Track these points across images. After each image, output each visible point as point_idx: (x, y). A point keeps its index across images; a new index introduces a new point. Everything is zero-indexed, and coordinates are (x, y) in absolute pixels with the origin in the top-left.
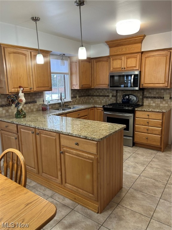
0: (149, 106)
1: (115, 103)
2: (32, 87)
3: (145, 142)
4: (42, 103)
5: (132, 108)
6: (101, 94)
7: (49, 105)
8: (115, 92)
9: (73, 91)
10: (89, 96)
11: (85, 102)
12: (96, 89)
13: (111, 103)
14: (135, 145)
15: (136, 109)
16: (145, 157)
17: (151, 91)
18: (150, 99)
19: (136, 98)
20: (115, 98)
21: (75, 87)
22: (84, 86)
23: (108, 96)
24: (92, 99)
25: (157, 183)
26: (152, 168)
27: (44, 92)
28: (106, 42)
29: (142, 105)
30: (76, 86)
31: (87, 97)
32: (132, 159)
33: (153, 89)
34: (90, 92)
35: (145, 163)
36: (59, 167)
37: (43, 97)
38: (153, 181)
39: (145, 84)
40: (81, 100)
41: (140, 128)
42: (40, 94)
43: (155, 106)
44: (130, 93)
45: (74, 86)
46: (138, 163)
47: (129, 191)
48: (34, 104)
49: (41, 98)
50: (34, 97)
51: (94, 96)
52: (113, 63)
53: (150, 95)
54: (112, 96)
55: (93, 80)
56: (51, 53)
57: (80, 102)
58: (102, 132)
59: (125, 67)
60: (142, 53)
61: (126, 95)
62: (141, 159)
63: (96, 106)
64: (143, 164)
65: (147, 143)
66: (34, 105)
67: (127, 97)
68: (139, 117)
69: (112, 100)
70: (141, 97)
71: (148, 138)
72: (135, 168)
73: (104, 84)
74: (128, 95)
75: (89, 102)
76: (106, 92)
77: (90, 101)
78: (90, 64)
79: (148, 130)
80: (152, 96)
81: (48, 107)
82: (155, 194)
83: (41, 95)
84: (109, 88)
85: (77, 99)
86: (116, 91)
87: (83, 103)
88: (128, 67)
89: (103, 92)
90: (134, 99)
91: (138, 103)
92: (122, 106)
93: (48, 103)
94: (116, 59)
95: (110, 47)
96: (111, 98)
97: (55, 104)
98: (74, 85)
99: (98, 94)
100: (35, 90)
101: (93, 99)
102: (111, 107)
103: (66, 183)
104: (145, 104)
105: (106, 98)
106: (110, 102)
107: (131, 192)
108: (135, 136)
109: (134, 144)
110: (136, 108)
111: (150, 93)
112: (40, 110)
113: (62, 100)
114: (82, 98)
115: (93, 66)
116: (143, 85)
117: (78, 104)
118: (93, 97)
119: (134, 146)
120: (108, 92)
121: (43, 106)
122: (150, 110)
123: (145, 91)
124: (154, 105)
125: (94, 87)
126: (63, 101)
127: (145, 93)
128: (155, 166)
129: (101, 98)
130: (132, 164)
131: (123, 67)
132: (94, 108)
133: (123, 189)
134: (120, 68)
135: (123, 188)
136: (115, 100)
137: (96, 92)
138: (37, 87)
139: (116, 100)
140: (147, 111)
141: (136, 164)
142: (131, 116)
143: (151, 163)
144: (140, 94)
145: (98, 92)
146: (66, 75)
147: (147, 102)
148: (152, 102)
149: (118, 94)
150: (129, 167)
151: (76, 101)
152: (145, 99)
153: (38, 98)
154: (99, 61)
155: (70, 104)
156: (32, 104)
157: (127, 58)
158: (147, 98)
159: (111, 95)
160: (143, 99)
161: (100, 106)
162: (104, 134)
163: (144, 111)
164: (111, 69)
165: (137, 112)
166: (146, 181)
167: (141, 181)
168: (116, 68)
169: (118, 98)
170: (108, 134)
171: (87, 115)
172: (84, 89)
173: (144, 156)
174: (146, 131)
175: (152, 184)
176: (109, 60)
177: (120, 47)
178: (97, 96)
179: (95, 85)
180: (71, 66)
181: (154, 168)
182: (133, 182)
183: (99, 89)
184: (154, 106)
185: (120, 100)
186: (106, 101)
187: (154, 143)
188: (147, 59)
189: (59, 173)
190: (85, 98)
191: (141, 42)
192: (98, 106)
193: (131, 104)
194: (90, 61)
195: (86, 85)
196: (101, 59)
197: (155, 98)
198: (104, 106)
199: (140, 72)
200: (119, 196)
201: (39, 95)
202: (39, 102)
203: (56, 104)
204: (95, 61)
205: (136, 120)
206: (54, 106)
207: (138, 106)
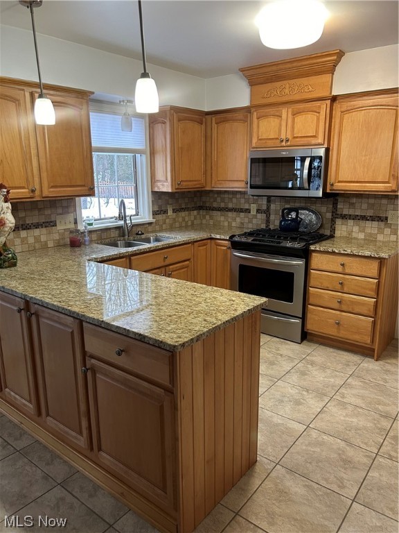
0: (349, 239)
1: (262, 230)
2: (37, 187)
3: (332, 331)
4: (72, 226)
5: (303, 244)
6: (230, 206)
7: (90, 232)
8: (264, 201)
9: (157, 196)
10: (200, 208)
11: (190, 223)
12: (219, 193)
13: (255, 228)
14: (308, 337)
15: (312, 248)
16: (329, 371)
17: (354, 200)
18: (351, 222)
19: (317, 218)
20: (265, 215)
21: (161, 187)
22: (184, 183)
23: (248, 211)
24: (208, 217)
25: (350, 452)
26: (343, 405)
27: (77, 199)
28: (242, 70)
29: (332, 236)
30: (163, 185)
31: (195, 212)
32: (294, 378)
33: (360, 195)
34: (204, 199)
35: (327, 390)
36: (83, 407)
37: (75, 211)
38: (343, 444)
39: (339, 182)
40: (180, 219)
41: (320, 296)
42: (65, 204)
43: (365, 240)
44: (303, 205)
45: (159, 184)
46: (307, 391)
47: (273, 474)
48: (50, 228)
49: (69, 213)
50: (48, 212)
51: (213, 210)
52: (258, 127)
53: (351, 212)
54: (258, 211)
55: (209, 168)
56: (92, 96)
57: (177, 225)
58: (194, 321)
59: (289, 137)
60: (334, 99)
61: (291, 210)
62: (319, 377)
63: (213, 236)
64: (320, 394)
65: (338, 335)
66: (50, 233)
67: (293, 215)
68: (321, 268)
69: (257, 222)
70: (329, 215)
71: (341, 323)
72: (298, 403)
73: (237, 181)
74: (296, 210)
75: (202, 224)
76: (243, 201)
77: (204, 222)
78: (203, 126)
79: (340, 302)
80: (358, 213)
81: (87, 238)
82: (342, 487)
83: (67, 207)
84: (249, 189)
85: (168, 217)
86: (266, 198)
87: (183, 228)
88: (297, 137)
89: (234, 200)
90: (310, 221)
91: (321, 232)
92: (279, 237)
93: (85, 227)
94: (266, 116)
95: (252, 83)
96: (255, 217)
97: (107, 229)
98: (159, 181)
99: (222, 205)
100: (46, 193)
101: (211, 217)
102: (250, 240)
103: (100, 449)
104: (338, 233)
105: (242, 215)
106: (250, 227)
107: (277, 477)
108: (309, 316)
109: (305, 336)
110: (312, 244)
111: (352, 205)
112: (65, 245)
113: (125, 221)
114: (183, 214)
115: (209, 134)
116: (332, 185)
117: (172, 229)
118: (211, 212)
119: (305, 342)
120: (247, 201)
121: (71, 235)
122: (349, 251)
123: (340, 199)
124: (361, 236)
125: (212, 187)
126: (128, 222)
127: (340, 206)
128: (353, 400)
129: (230, 214)
130: (293, 391)
131: (283, 137)
132: (209, 241)
133: (258, 468)
134: (277, 139)
135: (257, 464)
136: (265, 222)
137: (219, 200)
138: (52, 187)
139: (268, 221)
140: (340, 254)
141: (305, 393)
142: (298, 265)
143: (342, 390)
144: (327, 208)
145: (223, 201)
146: (138, 156)
147: (344, 228)
148: (356, 229)
149: (273, 206)
150: (282, 401)
151: (165, 223)
152: (339, 222)
153: (61, 214)
154: (224, 121)
155: (150, 228)
156: (44, 230)
157: (294, 115)
158: (344, 217)
159: (254, 208)
160: (333, 221)
161: (223, 237)
162: (197, 329)
163: (333, 253)
164: (255, 140)
165: (314, 254)
166: (322, 444)
167: (309, 444)
168: (265, 139)
169: (272, 217)
170: (205, 330)
171: (188, 260)
172: (189, 191)
173: (327, 370)
174: (336, 305)
175: (336, 456)
176: (249, 118)
177: (278, 84)
178: (219, 209)
179: (213, 182)
180: (152, 131)
181: (348, 406)
182: (286, 447)
183: (226, 192)
184: (362, 239)
185: (275, 222)
186: (242, 224)
187: (357, 337)
188: (346, 116)
189: (84, 424)
190: (189, 215)
191: (332, 71)
192: (218, 237)
193: (303, 233)
194: (202, 121)
195: (190, 181)
196: (229, 115)
197: (364, 218)
198: (233, 236)
199: (327, 150)
200: (243, 490)
201: (63, 207)
202: (64, 225)
203: (110, 229)
204: (214, 119)
205: (312, 276)
206: (105, 235)
207: (320, 238)
